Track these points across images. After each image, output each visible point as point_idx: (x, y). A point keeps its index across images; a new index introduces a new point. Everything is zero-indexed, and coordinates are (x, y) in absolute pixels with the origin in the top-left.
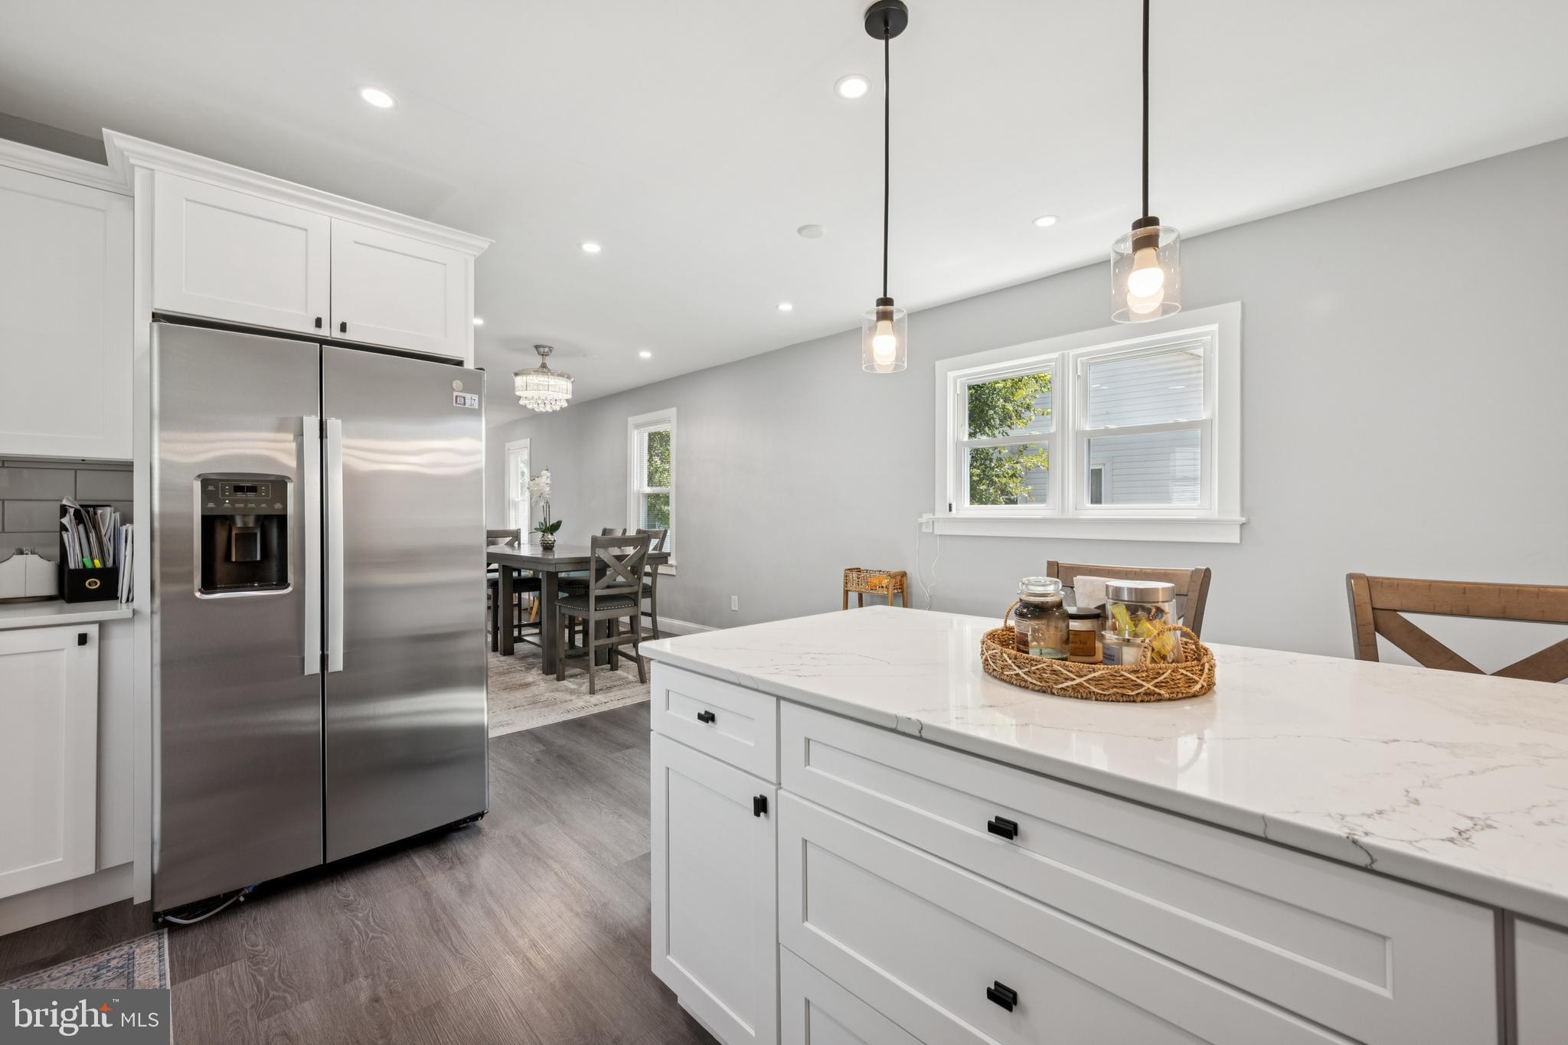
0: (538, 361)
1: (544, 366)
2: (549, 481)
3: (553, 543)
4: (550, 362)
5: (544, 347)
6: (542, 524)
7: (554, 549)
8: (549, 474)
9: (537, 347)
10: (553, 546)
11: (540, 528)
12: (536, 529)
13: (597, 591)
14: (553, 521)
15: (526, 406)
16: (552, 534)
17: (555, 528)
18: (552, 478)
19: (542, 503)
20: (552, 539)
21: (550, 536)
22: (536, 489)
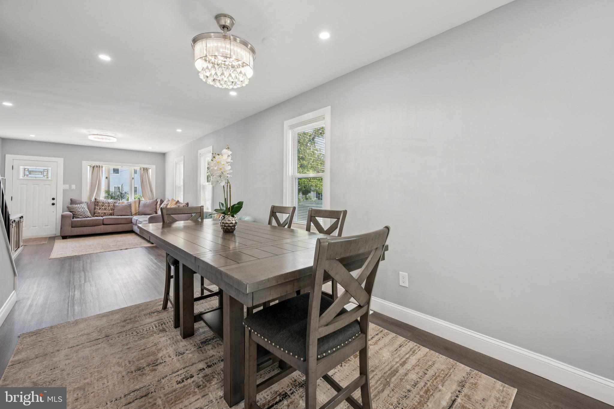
2: (229, 160)
3: (235, 226)
6: (222, 204)
7: (235, 232)
8: (230, 153)
10: (235, 229)
11: (221, 210)
12: (216, 210)
13: (320, 329)
14: (234, 201)
16: (233, 216)
17: (236, 209)
18: (233, 156)
19: (223, 183)
20: (234, 222)
21: (231, 218)
22: (216, 168)
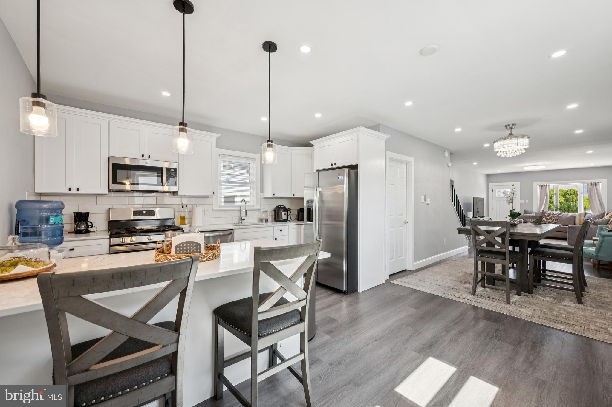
0: (508, 132)
1: (511, 134)
4: (514, 131)
5: (509, 125)
9: (506, 126)
15: (500, 156)
